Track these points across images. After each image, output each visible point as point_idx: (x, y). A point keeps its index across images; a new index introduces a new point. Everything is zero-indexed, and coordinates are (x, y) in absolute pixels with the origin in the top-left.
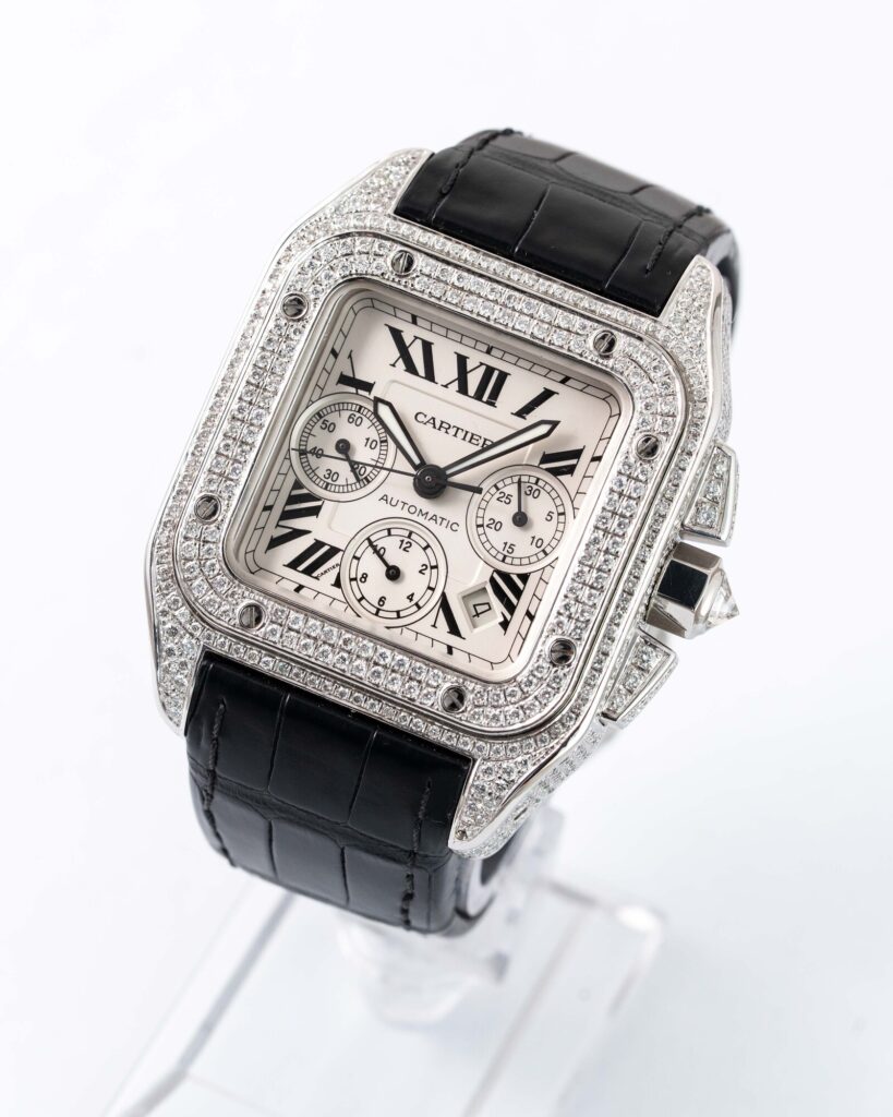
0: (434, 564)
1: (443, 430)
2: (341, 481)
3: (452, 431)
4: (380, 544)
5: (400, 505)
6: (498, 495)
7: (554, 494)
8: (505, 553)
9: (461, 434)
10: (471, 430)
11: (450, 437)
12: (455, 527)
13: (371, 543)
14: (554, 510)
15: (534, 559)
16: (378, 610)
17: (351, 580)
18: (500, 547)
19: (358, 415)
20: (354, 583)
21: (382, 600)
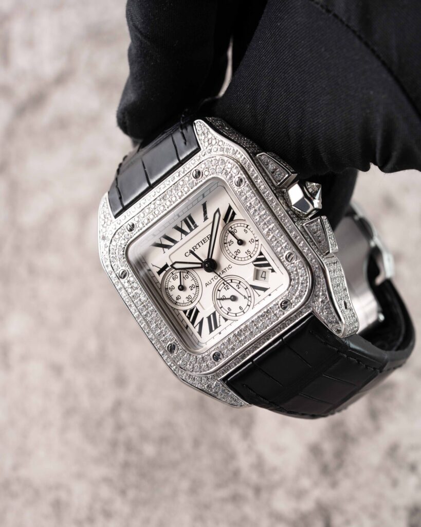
0: (238, 282)
1: (196, 249)
2: (193, 296)
3: (198, 246)
4: (221, 296)
5: (212, 281)
6: (228, 245)
7: (239, 225)
8: (249, 255)
9: (200, 244)
10: (201, 240)
11: (199, 248)
12: (230, 267)
13: (219, 299)
14: (244, 228)
15: (257, 246)
16: (243, 311)
17: (228, 314)
18: (246, 255)
19: (174, 276)
20: (229, 314)
21: (240, 308)
